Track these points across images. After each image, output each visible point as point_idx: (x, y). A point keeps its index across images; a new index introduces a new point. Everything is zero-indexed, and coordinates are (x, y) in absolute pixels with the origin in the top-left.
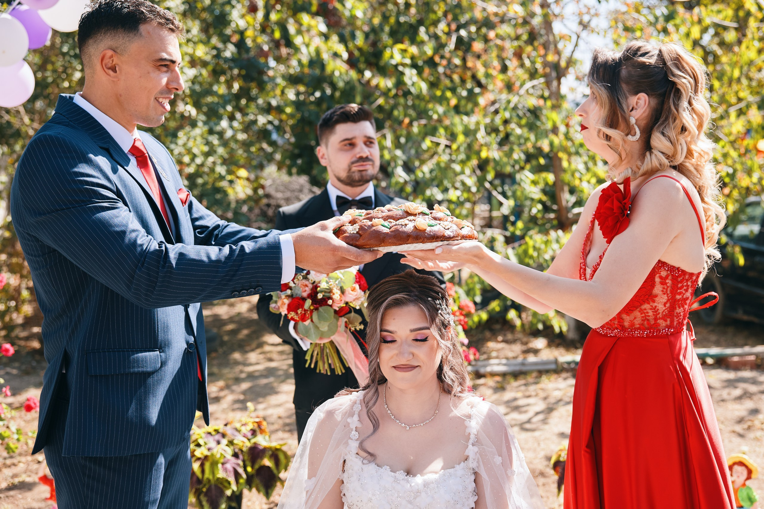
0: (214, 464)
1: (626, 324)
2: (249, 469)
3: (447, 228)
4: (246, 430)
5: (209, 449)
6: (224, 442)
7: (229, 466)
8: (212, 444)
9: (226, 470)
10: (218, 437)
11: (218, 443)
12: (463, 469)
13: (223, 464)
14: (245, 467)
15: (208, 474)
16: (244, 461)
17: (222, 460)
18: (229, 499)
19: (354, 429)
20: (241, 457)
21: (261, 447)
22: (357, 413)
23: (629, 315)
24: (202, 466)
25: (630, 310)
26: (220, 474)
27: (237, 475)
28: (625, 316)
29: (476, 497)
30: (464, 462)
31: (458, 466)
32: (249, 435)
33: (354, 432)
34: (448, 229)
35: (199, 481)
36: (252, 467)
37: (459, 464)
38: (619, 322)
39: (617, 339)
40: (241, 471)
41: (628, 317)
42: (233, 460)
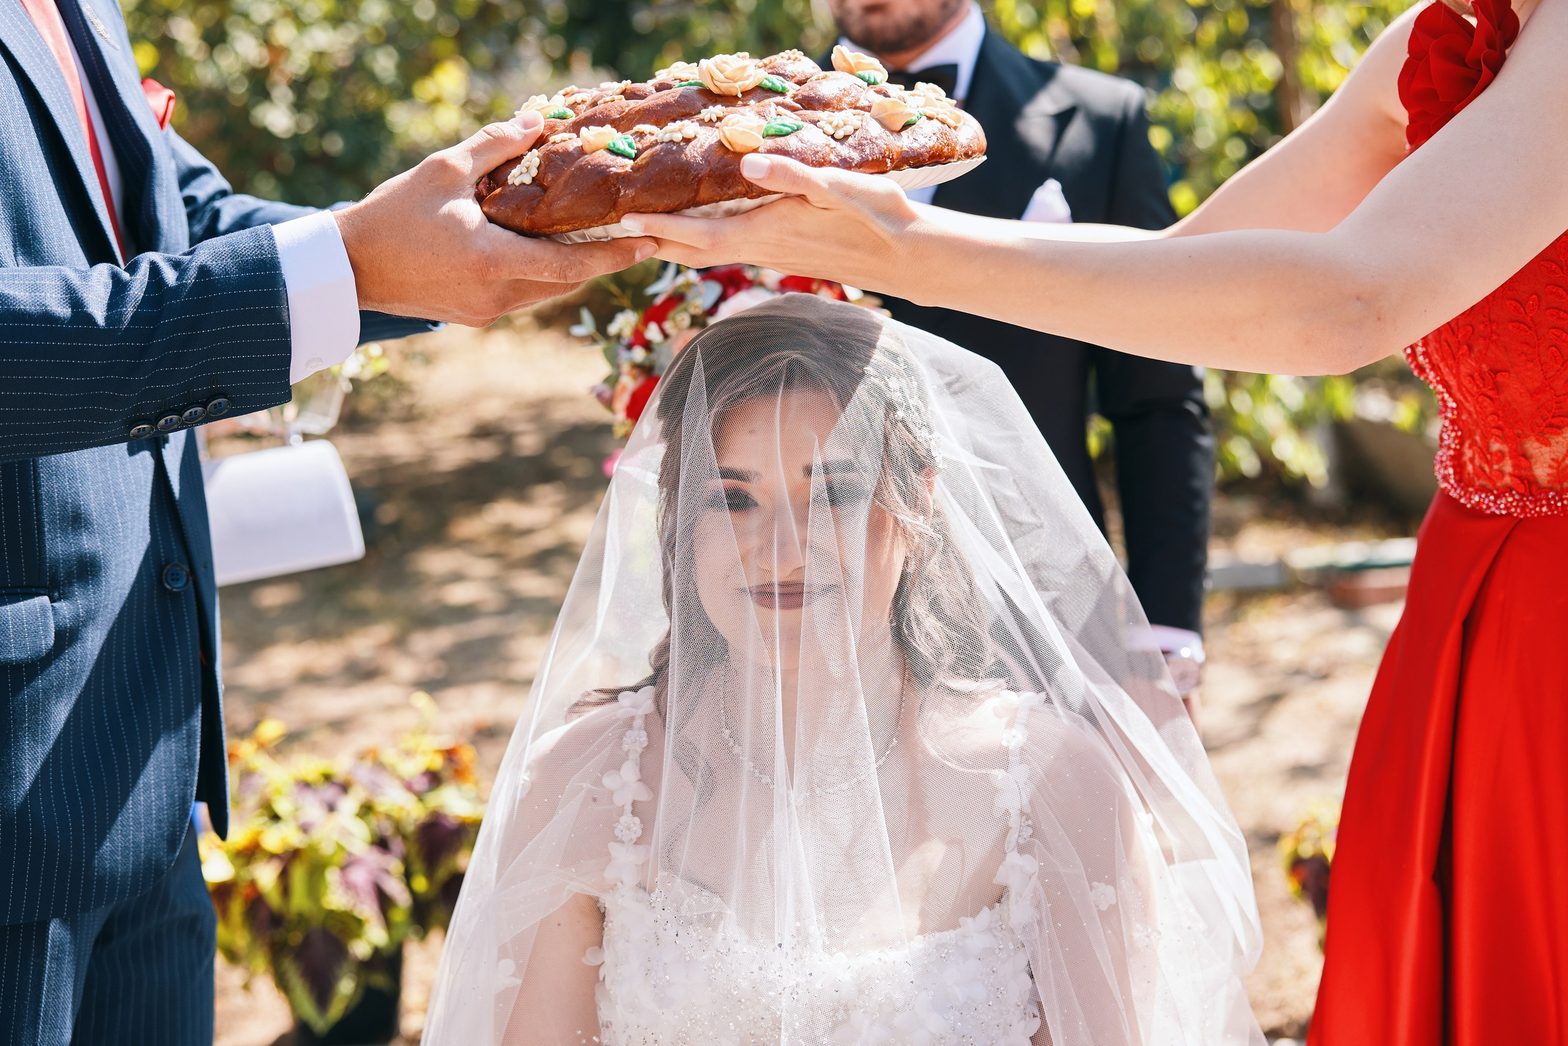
0: (317, 869)
1: (1542, 472)
2: (420, 883)
3: (840, 134)
4: (413, 768)
5: (305, 829)
6: (349, 805)
7: (360, 876)
8: (313, 811)
9: (349, 886)
10: (330, 793)
11: (331, 808)
12: (990, 929)
13: (344, 868)
14: (408, 876)
15: (299, 901)
16: (406, 861)
17: (340, 858)
18: (367, 966)
19: (629, 808)
20: (397, 845)
21: (451, 822)
22: (634, 756)
23: (1547, 444)
24: (284, 876)
25: (1551, 426)
26: (335, 899)
27: (384, 901)
28: (1536, 444)
29: (1036, 1024)
30: (991, 907)
31: (969, 920)
32: (421, 784)
33: (627, 819)
34: (846, 137)
35: (276, 920)
36: (430, 875)
37: (975, 913)
38: (1515, 466)
39: (1513, 526)
40: (395, 888)
41: (1545, 449)
42: (374, 858)
